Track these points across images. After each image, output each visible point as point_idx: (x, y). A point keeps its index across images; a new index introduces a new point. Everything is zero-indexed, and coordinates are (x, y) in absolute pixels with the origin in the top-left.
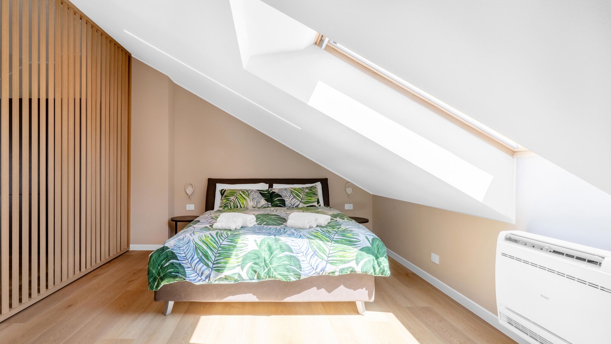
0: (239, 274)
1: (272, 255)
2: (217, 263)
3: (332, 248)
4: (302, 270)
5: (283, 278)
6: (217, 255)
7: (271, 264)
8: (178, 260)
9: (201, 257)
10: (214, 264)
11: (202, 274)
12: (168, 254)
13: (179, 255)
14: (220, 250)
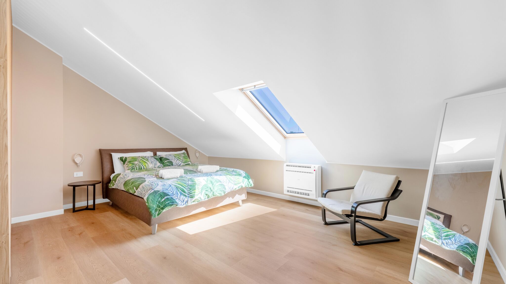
0: (200, 197)
1: (214, 185)
2: (190, 194)
4: (226, 189)
5: (219, 195)
6: (189, 190)
7: (214, 189)
8: (170, 196)
9: (181, 192)
10: (188, 195)
11: (183, 201)
12: (161, 194)
13: (169, 193)
14: (189, 187)
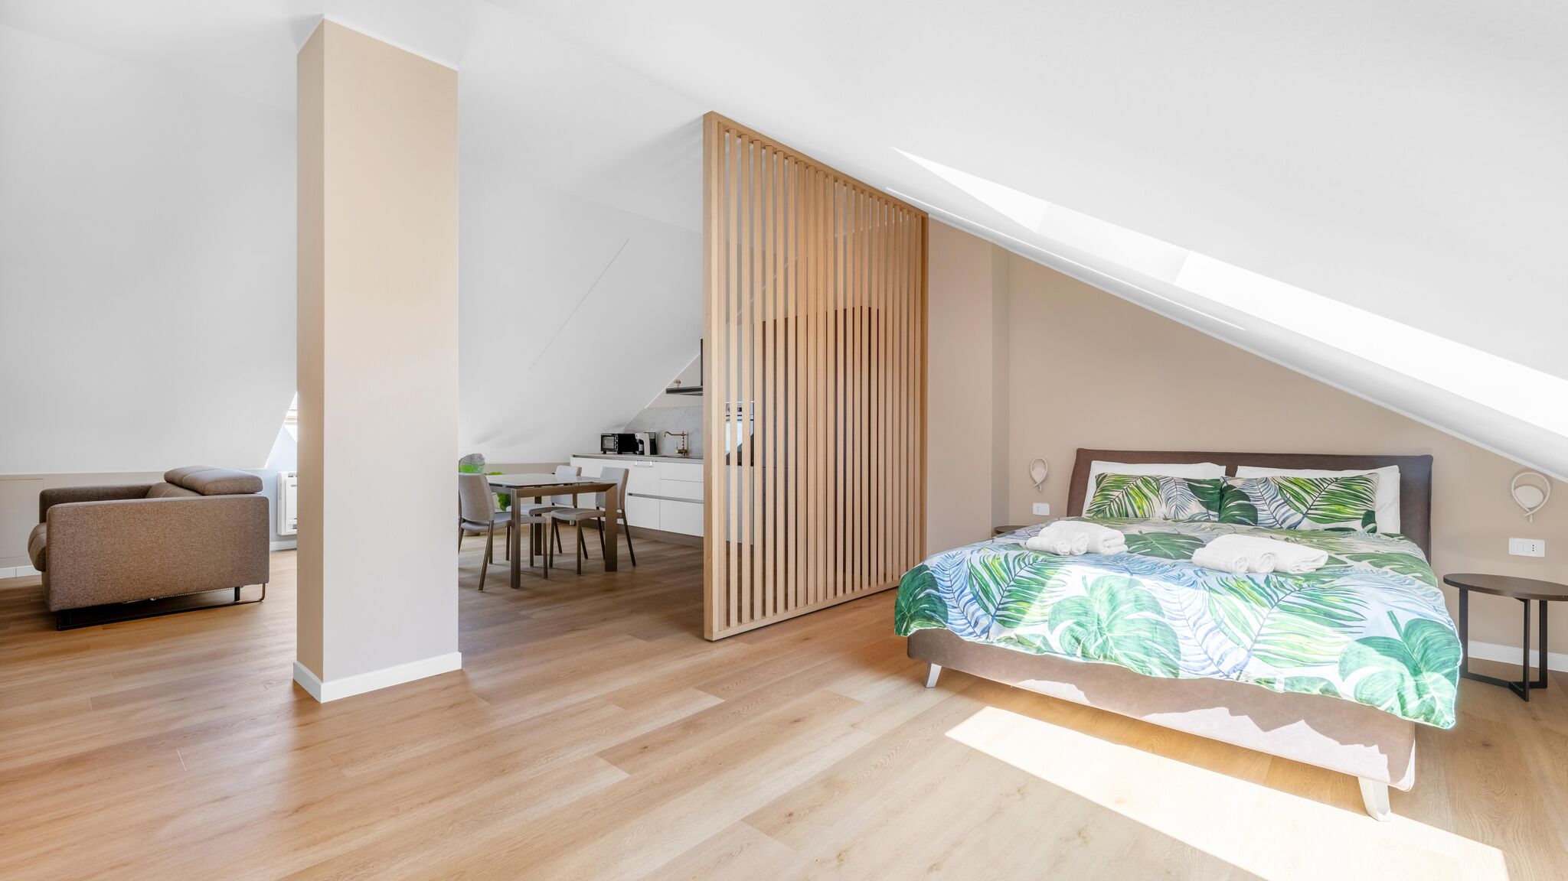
0: (1045, 638)
1: (1115, 613)
2: (1003, 609)
3: (1268, 622)
4: (1182, 657)
5: (1135, 666)
6: (1006, 594)
7: (1110, 630)
8: (938, 590)
9: (978, 593)
10: (998, 609)
11: (976, 623)
12: (926, 578)
13: (942, 582)
14: (1012, 586)
